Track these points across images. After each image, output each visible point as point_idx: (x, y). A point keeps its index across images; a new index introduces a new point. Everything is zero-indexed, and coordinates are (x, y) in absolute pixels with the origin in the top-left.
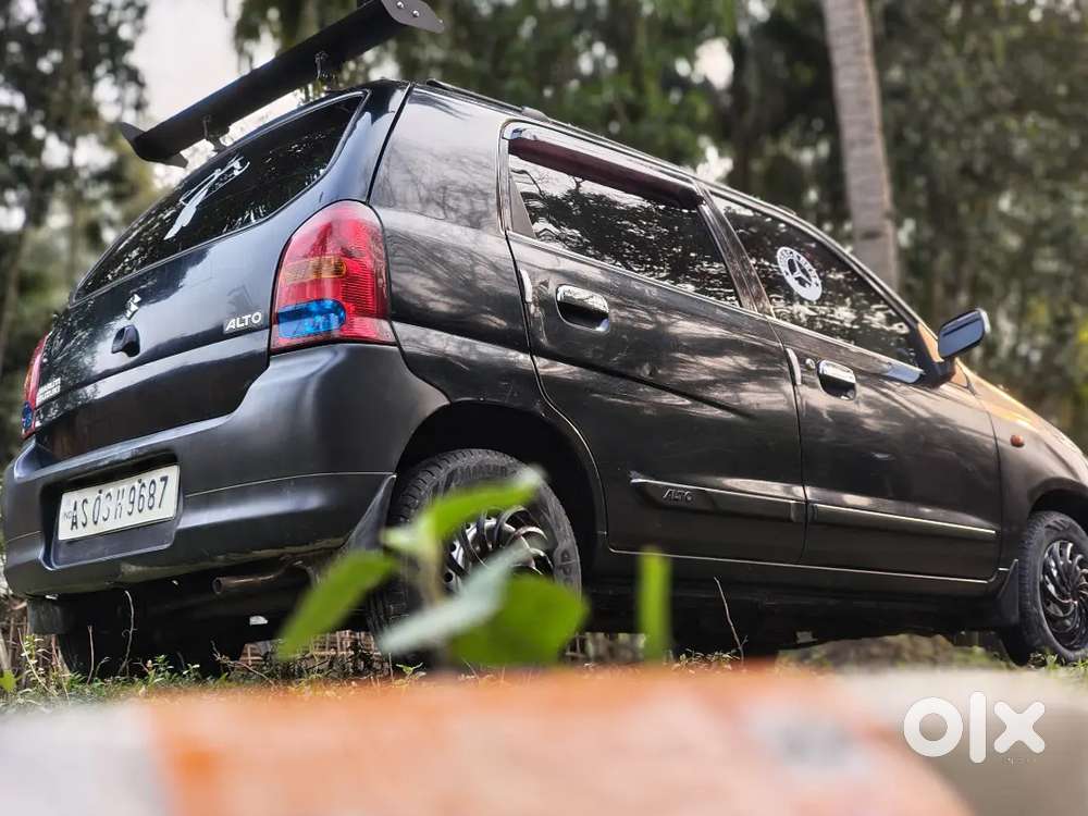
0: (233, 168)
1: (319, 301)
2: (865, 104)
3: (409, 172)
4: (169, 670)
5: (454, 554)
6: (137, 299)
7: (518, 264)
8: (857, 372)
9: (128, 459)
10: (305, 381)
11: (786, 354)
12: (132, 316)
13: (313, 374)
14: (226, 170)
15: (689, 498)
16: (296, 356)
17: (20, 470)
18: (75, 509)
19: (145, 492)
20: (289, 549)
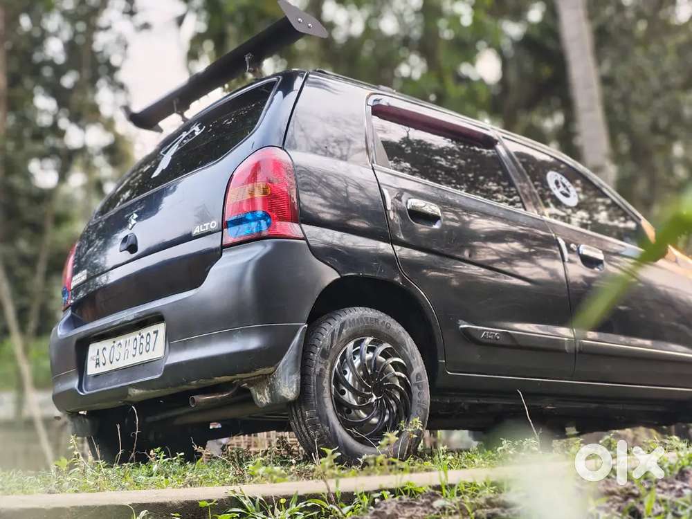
0: (194, 131)
1: (253, 212)
2: (588, 86)
5: (346, 377)
6: (135, 216)
7: (381, 186)
8: (605, 252)
9: (132, 320)
10: (246, 265)
11: (557, 240)
12: (132, 227)
13: (250, 261)
14: (189, 132)
15: (498, 337)
16: (239, 248)
17: (62, 330)
18: (98, 354)
19: (144, 341)
20: (239, 376)
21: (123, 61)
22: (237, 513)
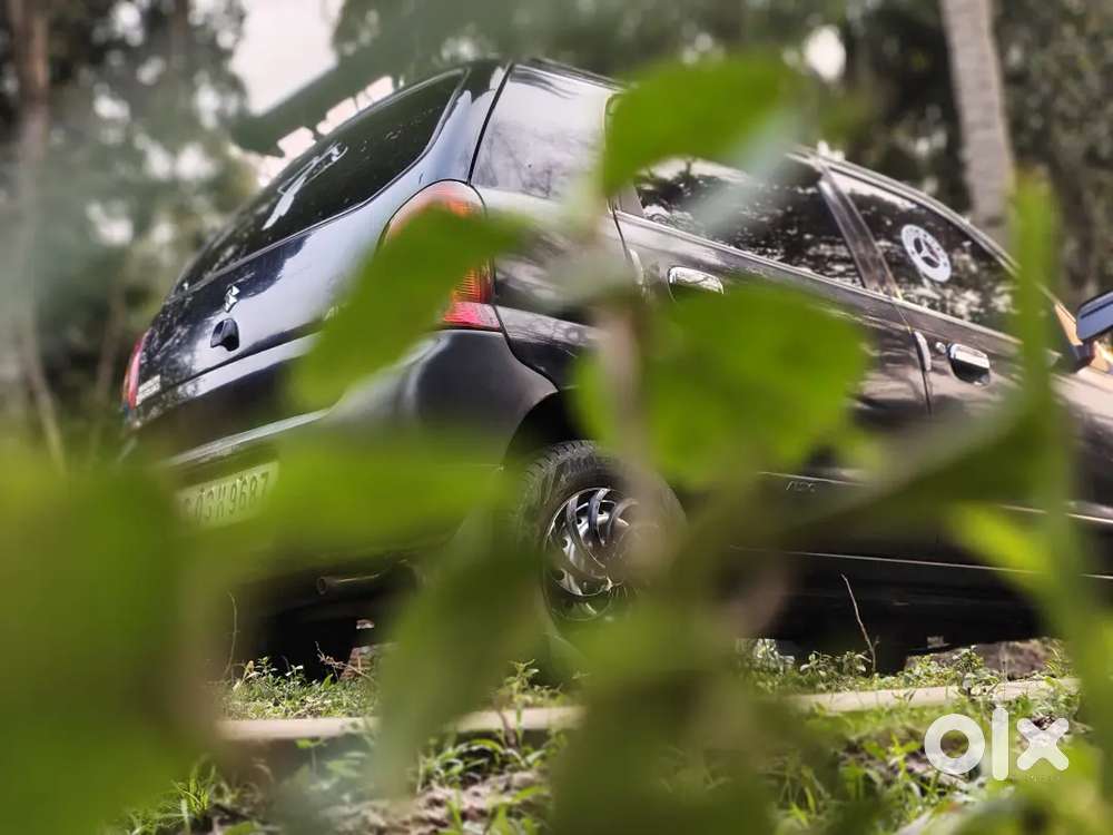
0: (331, 155)
2: (984, 86)
3: (511, 154)
4: (272, 673)
5: (566, 550)
6: (236, 291)
7: (627, 245)
8: (991, 356)
9: (229, 456)
10: (407, 370)
11: (914, 337)
12: (230, 309)
13: (415, 363)
14: (323, 157)
15: (813, 491)
19: (246, 490)
21: (237, 41)
22: (356, 759)
